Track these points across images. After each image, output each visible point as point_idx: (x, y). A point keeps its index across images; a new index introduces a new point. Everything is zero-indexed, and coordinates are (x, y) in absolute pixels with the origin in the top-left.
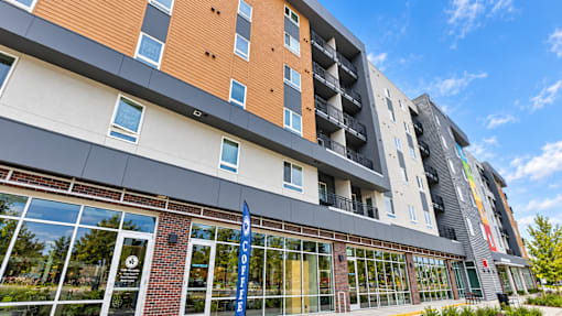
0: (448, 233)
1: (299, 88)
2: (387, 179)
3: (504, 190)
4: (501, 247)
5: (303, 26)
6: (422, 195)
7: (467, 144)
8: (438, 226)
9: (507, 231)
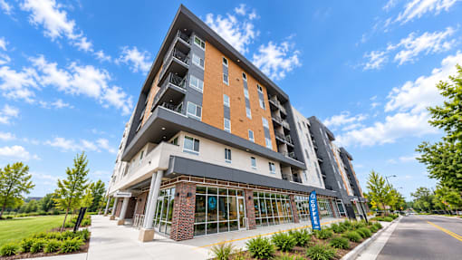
0: (328, 187)
1: (268, 127)
2: (305, 165)
3: (351, 162)
4: (351, 193)
5: (264, 92)
6: (317, 170)
7: (334, 140)
8: (325, 183)
9: (354, 184)
